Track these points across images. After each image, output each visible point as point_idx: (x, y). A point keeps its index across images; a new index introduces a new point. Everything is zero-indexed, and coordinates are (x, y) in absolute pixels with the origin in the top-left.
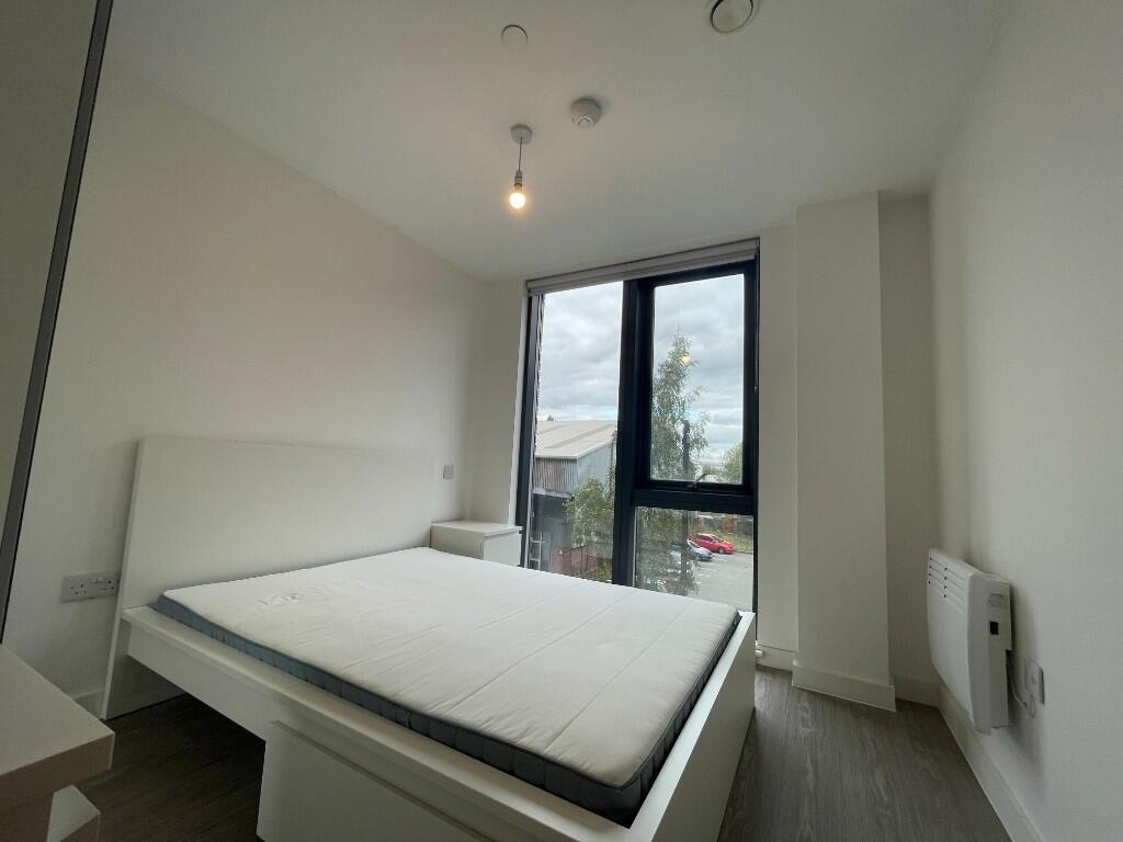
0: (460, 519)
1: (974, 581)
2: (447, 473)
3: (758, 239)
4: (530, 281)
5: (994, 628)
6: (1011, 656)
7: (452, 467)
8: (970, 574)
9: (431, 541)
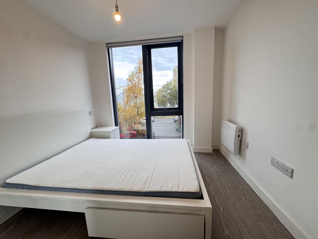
0: (97, 127)
1: (237, 127)
2: (90, 113)
3: (182, 36)
4: (108, 44)
5: (239, 136)
6: (241, 141)
7: (91, 111)
8: (236, 126)
9: (92, 136)
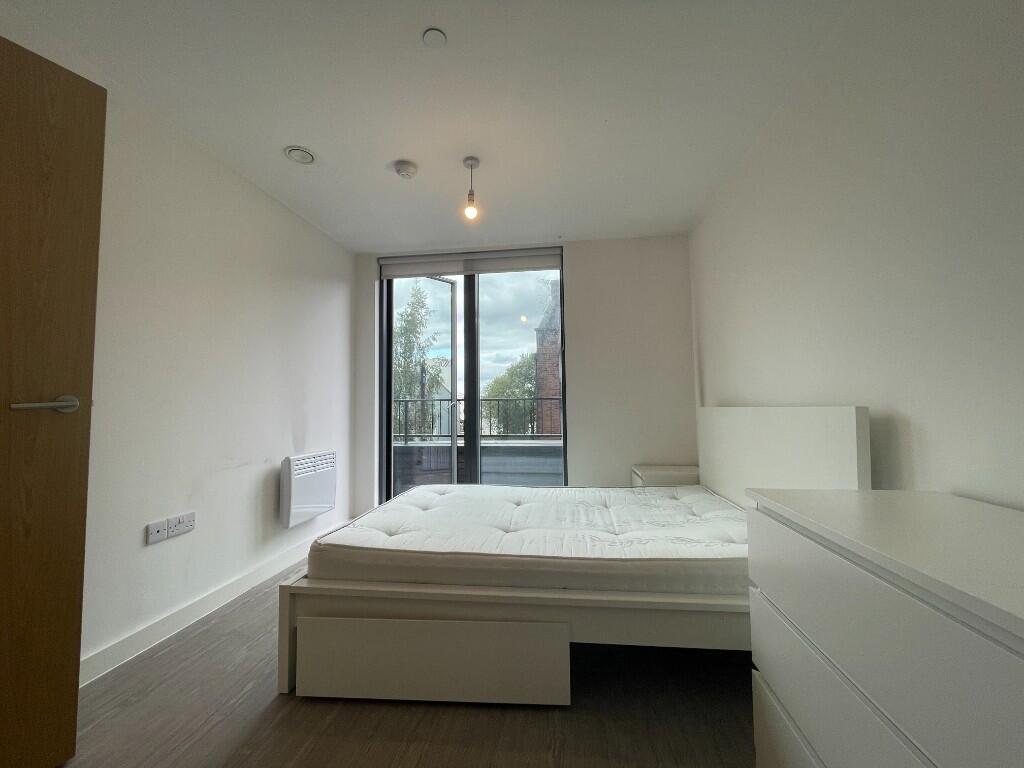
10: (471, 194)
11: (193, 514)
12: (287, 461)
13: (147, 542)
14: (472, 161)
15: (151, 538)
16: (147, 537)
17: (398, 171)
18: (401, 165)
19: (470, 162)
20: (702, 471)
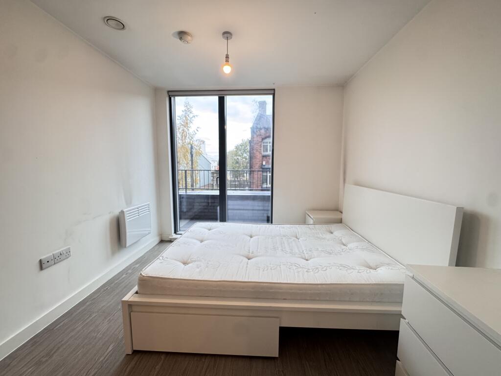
10: (227, 57)
11: (69, 248)
12: (122, 212)
13: (41, 268)
14: (227, 35)
15: (44, 266)
16: (42, 265)
17: (181, 39)
18: (182, 34)
19: (226, 35)
20: (344, 216)
